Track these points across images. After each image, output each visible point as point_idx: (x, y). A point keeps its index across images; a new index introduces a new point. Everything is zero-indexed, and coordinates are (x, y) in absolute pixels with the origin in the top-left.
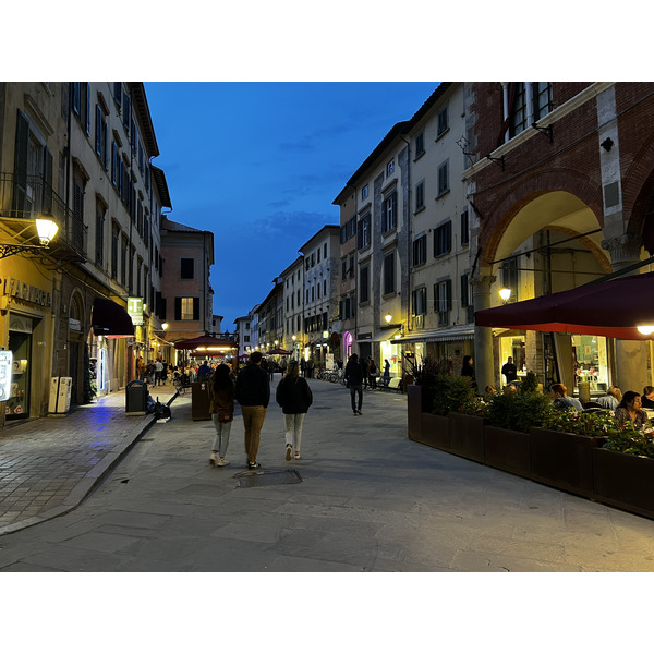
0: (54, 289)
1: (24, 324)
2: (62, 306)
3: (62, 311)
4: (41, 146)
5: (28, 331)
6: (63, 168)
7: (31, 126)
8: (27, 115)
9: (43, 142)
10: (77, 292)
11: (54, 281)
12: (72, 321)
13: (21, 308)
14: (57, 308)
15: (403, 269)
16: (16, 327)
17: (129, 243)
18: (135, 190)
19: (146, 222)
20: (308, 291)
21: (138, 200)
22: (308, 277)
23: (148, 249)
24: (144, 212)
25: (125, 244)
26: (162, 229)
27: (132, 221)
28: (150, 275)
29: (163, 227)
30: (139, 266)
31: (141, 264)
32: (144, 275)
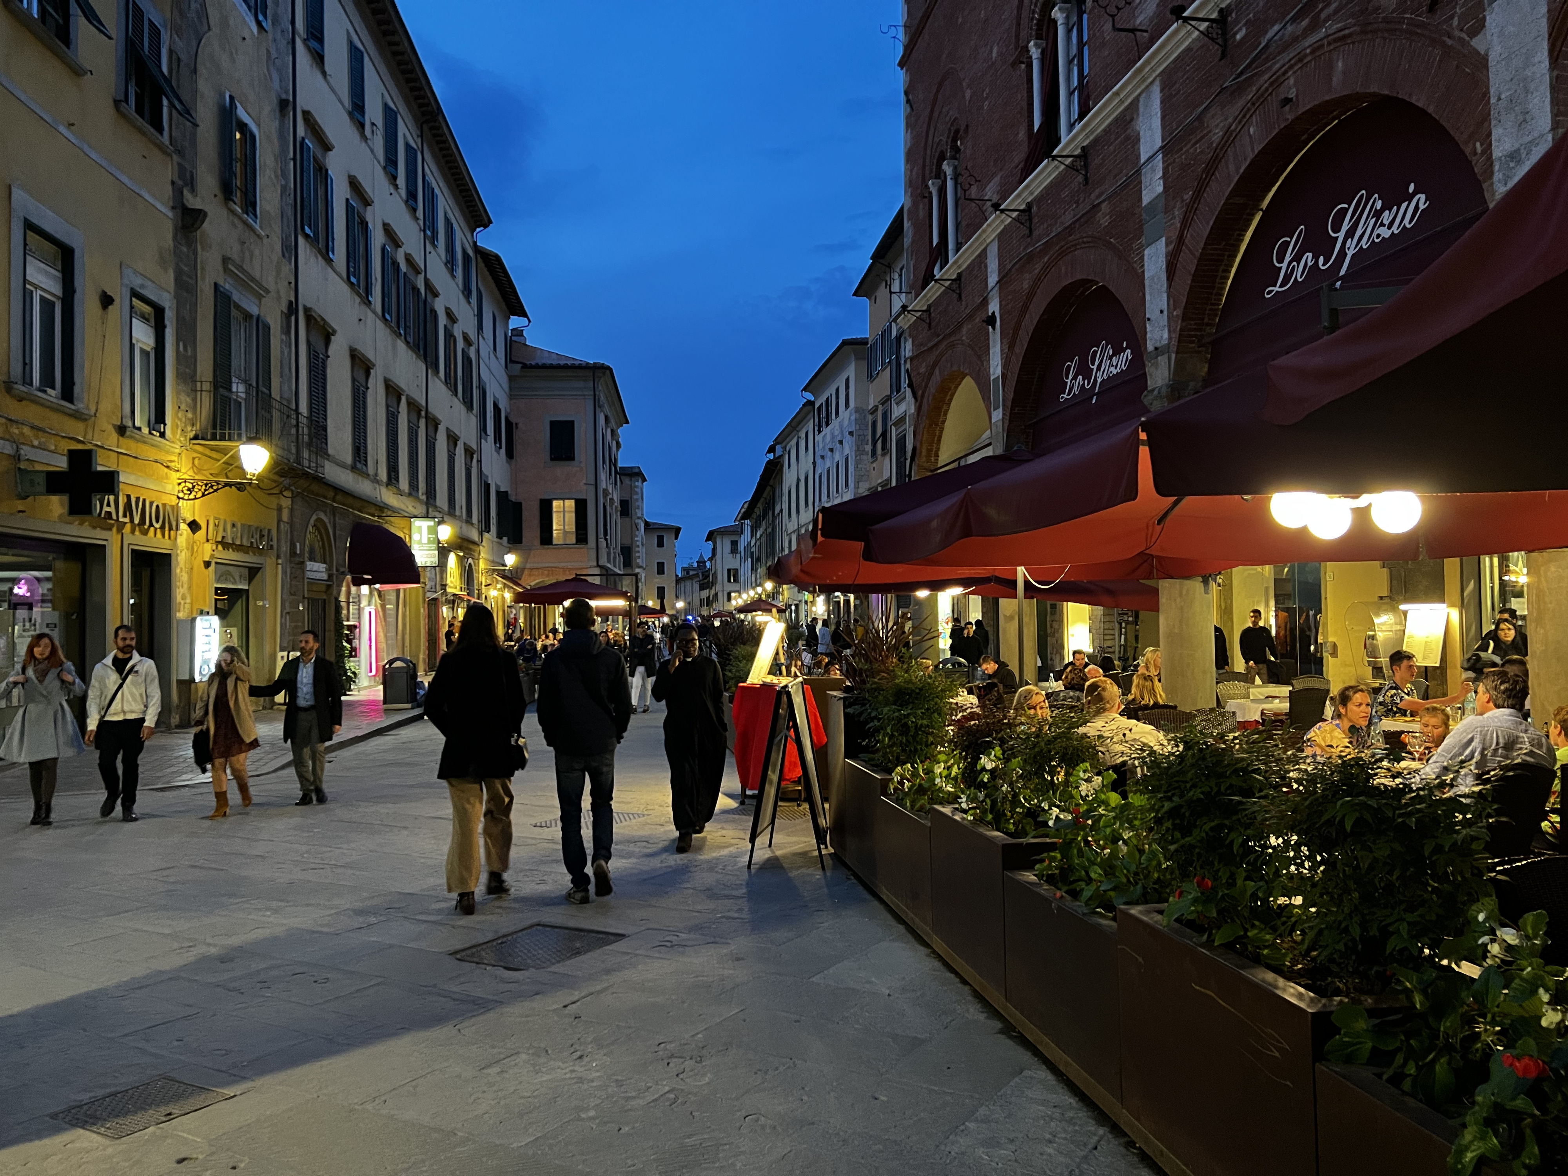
0: (279, 520)
1: (237, 578)
2: (293, 546)
3: (293, 553)
4: (251, 316)
5: (243, 586)
6: (288, 333)
7: (236, 297)
8: (227, 285)
9: (254, 310)
10: (319, 520)
11: (280, 509)
12: (310, 565)
13: (231, 555)
14: (285, 548)
16: (226, 581)
17: (423, 413)
18: (436, 312)
19: (467, 361)
20: (820, 477)
21: (445, 326)
22: (821, 446)
23: (474, 411)
24: (460, 344)
25: (414, 420)
26: (512, 361)
27: (430, 371)
28: (479, 461)
29: (513, 359)
30: (452, 449)
31: (455, 445)
32: (466, 464)
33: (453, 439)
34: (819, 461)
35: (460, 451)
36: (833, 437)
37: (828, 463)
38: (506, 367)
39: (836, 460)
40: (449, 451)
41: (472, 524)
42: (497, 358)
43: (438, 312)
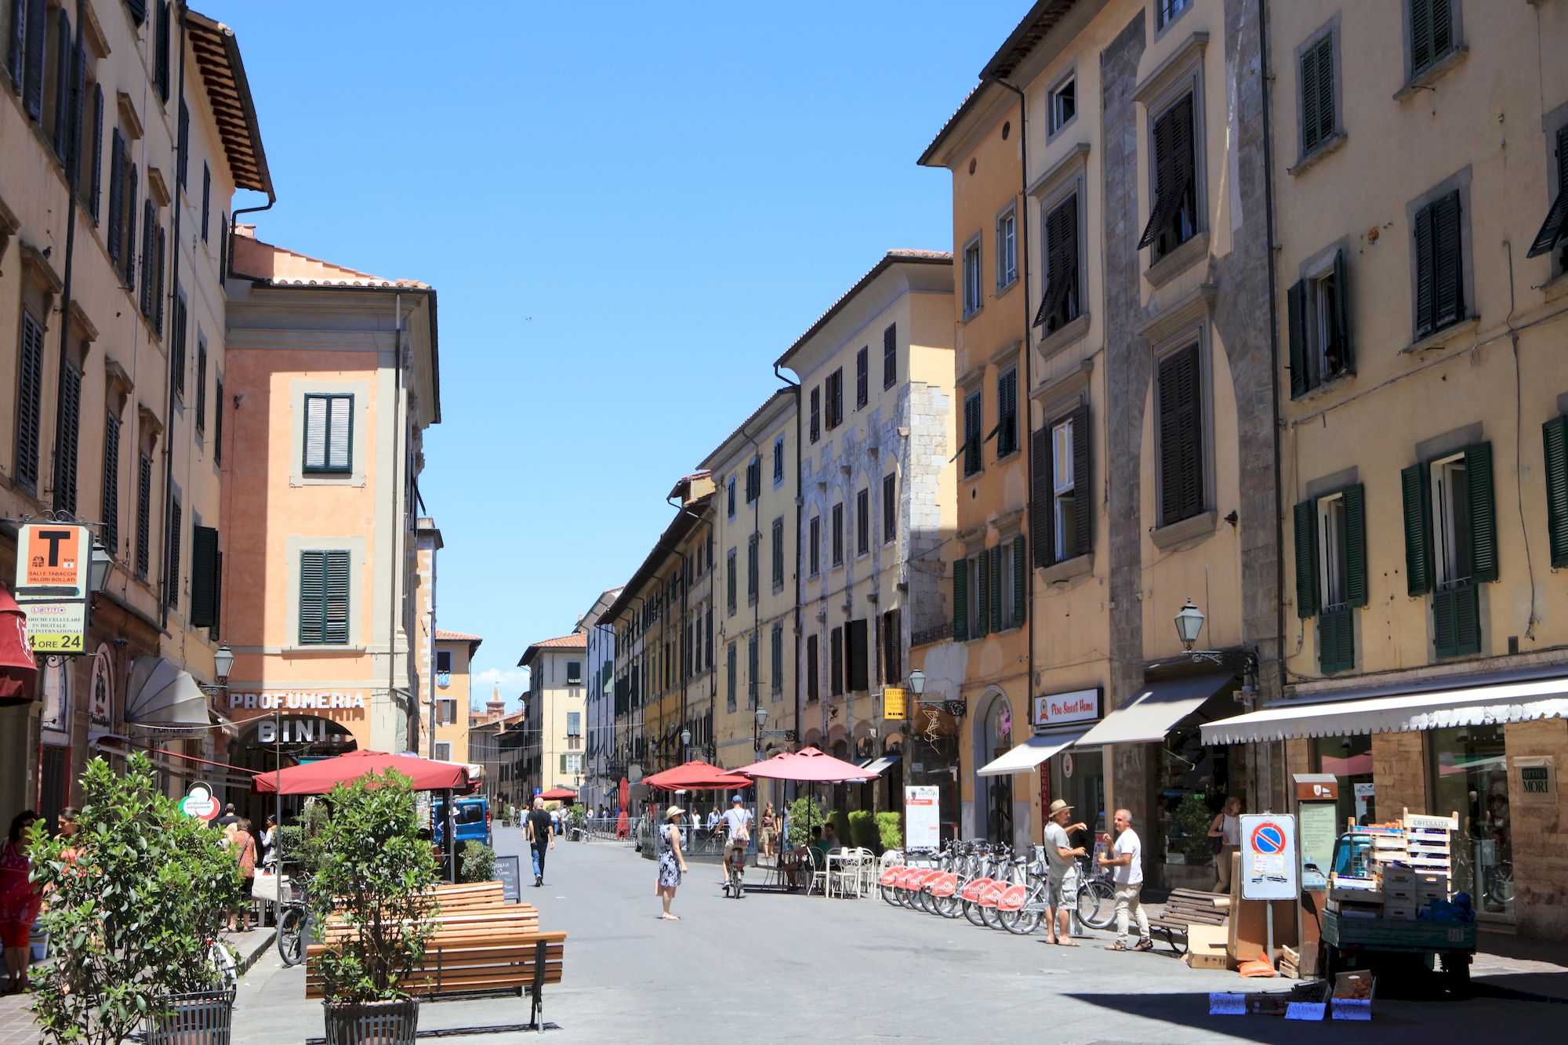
15: (1246, 413)
17: (57, 299)
18: (98, 86)
19: (154, 234)
20: (815, 525)
21: (116, 131)
22: (816, 467)
23: (163, 344)
24: (143, 191)
25: (36, 305)
26: (233, 275)
27: (78, 211)
28: (168, 453)
29: (236, 270)
30: (115, 408)
31: (122, 400)
32: (141, 453)
33: (119, 385)
34: (811, 495)
35: (130, 418)
36: (850, 448)
37: (836, 497)
38: (222, 281)
39: (859, 488)
40: (108, 410)
41: (147, 586)
42: (207, 253)
43: (104, 90)
